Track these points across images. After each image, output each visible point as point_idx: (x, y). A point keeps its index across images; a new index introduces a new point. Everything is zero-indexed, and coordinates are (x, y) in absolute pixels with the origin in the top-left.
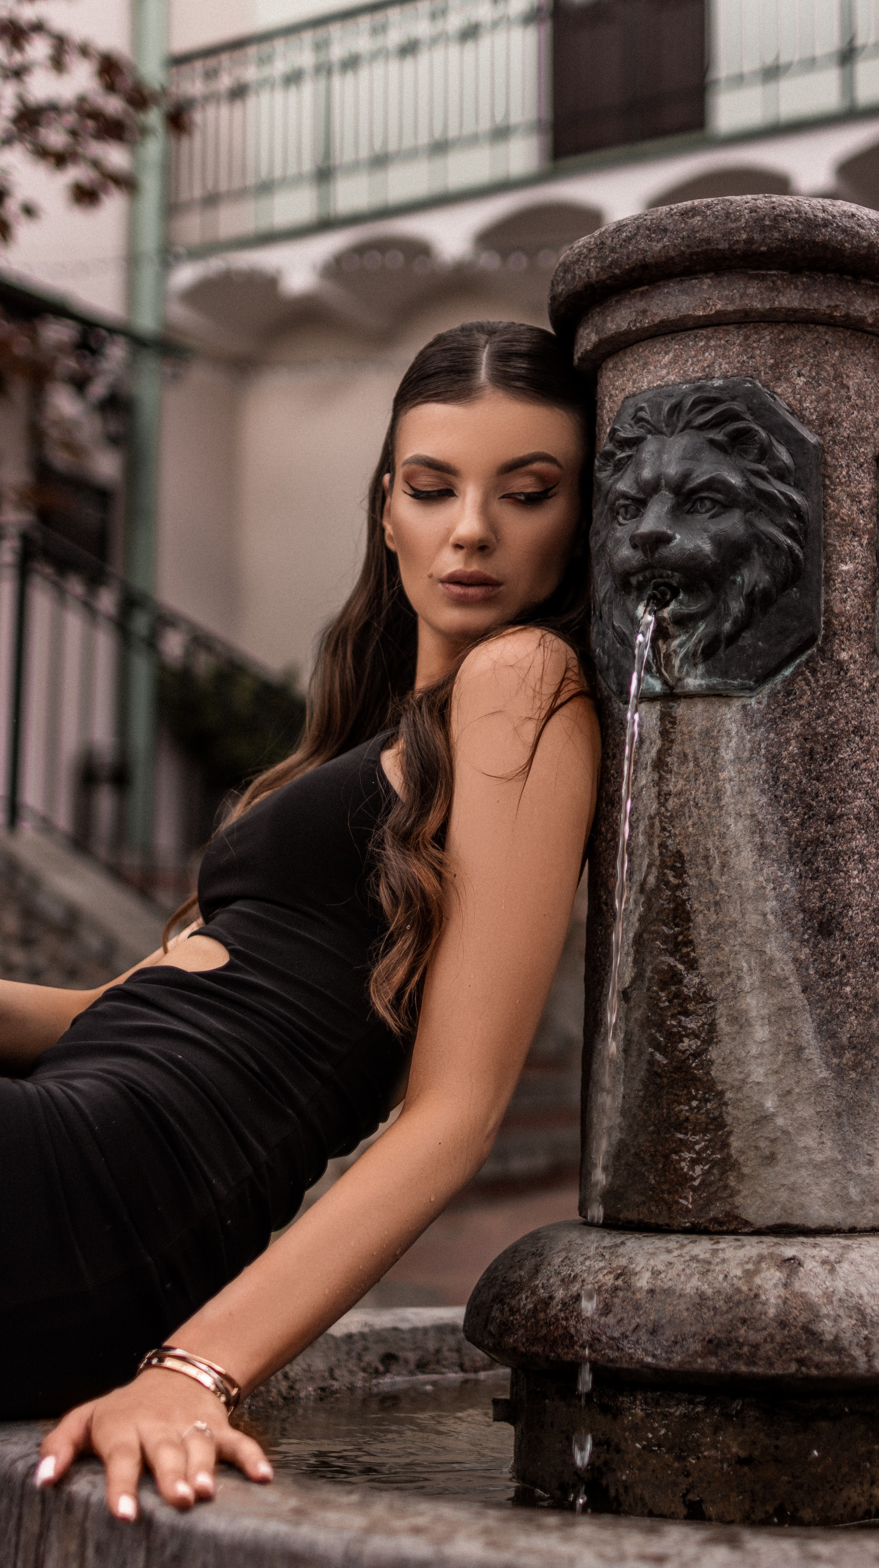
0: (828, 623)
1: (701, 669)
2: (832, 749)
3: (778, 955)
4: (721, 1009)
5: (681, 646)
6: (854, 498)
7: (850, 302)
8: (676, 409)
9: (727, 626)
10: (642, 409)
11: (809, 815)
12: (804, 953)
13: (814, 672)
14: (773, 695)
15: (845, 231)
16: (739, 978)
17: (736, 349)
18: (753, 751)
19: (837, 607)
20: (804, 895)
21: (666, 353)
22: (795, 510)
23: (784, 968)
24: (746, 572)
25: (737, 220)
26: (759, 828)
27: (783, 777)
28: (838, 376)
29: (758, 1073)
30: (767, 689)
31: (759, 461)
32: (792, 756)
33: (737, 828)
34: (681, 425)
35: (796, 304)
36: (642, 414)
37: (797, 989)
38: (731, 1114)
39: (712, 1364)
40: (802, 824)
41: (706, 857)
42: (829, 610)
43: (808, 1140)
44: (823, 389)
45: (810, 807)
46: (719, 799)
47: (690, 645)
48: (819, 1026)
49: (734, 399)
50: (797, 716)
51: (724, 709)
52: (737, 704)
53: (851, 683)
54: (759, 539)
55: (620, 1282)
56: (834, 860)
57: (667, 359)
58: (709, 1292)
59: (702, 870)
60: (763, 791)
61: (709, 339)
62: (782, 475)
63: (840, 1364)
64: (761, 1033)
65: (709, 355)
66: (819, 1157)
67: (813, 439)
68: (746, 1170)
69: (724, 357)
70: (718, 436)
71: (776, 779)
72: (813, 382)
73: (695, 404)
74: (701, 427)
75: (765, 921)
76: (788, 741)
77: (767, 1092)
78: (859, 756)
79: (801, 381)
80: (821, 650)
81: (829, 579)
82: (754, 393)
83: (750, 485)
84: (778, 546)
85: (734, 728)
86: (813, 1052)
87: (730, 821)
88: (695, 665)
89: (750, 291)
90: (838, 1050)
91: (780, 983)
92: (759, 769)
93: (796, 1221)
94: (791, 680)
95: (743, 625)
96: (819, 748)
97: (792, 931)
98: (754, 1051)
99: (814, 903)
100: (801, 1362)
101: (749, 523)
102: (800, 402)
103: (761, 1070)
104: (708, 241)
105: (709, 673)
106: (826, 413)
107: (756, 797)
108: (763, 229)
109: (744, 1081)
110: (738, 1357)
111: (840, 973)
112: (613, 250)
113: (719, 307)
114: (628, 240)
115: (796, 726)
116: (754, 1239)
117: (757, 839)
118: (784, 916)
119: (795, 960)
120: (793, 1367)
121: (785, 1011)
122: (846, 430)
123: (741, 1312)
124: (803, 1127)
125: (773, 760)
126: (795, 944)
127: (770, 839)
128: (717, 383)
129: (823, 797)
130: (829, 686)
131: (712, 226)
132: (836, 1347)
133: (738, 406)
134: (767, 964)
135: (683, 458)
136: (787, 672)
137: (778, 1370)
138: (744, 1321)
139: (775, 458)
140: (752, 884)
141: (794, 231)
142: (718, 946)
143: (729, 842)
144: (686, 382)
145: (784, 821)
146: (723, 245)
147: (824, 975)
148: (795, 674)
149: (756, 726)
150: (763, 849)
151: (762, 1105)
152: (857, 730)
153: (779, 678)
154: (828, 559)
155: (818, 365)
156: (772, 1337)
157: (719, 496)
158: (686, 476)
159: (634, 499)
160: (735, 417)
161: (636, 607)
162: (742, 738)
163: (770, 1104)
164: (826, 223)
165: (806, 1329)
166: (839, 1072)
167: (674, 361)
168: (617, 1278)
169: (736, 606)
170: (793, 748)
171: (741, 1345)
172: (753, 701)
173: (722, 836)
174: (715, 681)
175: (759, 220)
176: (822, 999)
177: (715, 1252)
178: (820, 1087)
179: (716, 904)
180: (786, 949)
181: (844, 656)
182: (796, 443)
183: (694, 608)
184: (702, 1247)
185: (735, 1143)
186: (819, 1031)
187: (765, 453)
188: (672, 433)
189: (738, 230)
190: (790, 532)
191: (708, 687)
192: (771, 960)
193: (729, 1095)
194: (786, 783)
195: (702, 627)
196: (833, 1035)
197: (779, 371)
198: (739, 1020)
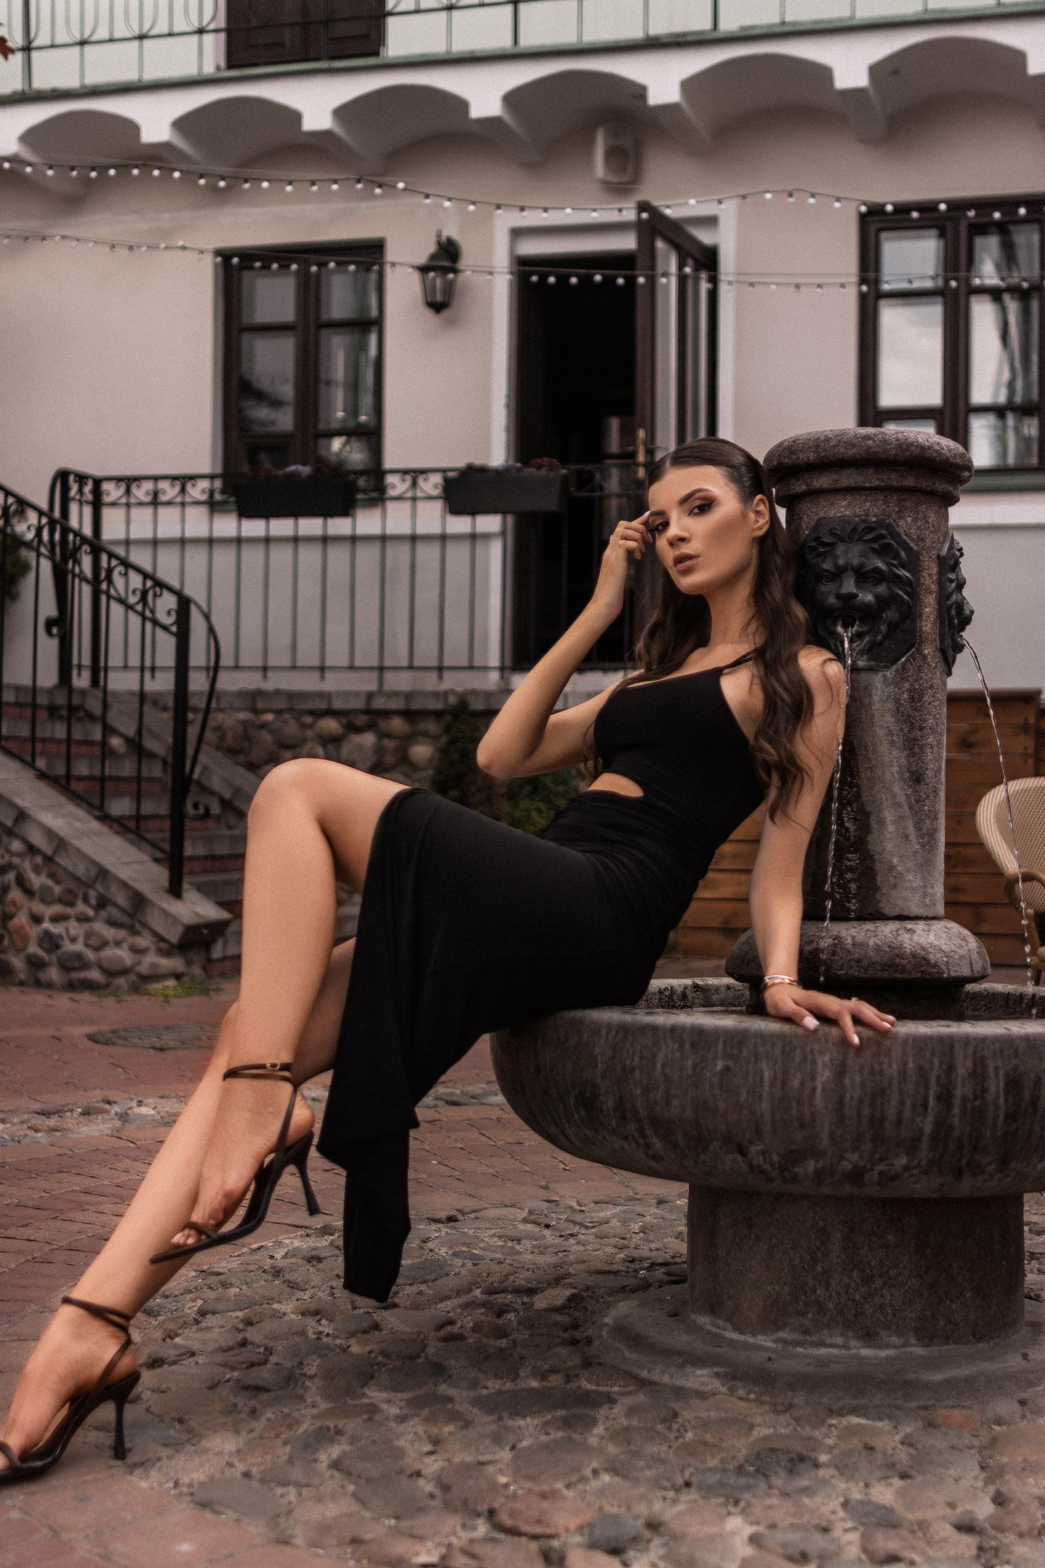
0: (920, 636)
1: (865, 657)
2: (921, 696)
3: (898, 792)
4: (872, 817)
5: (857, 646)
6: (930, 576)
7: (934, 483)
8: (854, 530)
9: (879, 638)
10: (835, 529)
11: (912, 727)
12: (909, 791)
13: (914, 659)
14: (897, 671)
15: (937, 452)
16: (882, 803)
17: (880, 502)
18: (889, 696)
19: (924, 629)
20: (910, 764)
21: (844, 500)
22: (909, 582)
23: (902, 799)
24: (888, 612)
25: (890, 444)
26: (891, 733)
27: (901, 709)
28: (925, 517)
29: (889, 846)
30: (894, 668)
31: (894, 559)
32: (905, 700)
33: (880, 733)
34: (856, 538)
35: (912, 484)
36: (835, 531)
37: (906, 808)
38: (878, 866)
39: (886, 975)
40: (909, 731)
41: (866, 746)
42: (921, 630)
43: (910, 877)
44: (919, 523)
45: (913, 723)
46: (872, 719)
47: (862, 646)
48: (915, 824)
49: (881, 527)
50: (908, 680)
51: (874, 676)
52: (880, 674)
53: (929, 666)
54: (894, 597)
55: (836, 941)
56: (921, 748)
57: (844, 503)
58: (880, 944)
59: (864, 752)
60: (892, 716)
61: (867, 496)
62: (903, 566)
63: (938, 972)
64: (891, 828)
65: (868, 504)
66: (915, 885)
67: (915, 548)
68: (884, 891)
69: (875, 505)
70: (876, 546)
71: (898, 710)
72: (915, 520)
73: (864, 529)
74: (867, 541)
75: (894, 776)
76: (903, 692)
77: (894, 855)
78: (931, 699)
79: (909, 519)
80: (917, 649)
81: (921, 615)
82: (890, 525)
83: (890, 570)
84: (903, 600)
85: (879, 685)
86: (912, 837)
87: (877, 730)
88: (862, 655)
89: (892, 477)
90: (922, 836)
91: (899, 805)
92: (890, 705)
93: (906, 913)
94: (904, 664)
95: (886, 637)
96: (916, 695)
97: (905, 781)
98: (888, 837)
99: (914, 768)
100: (922, 972)
101: (890, 589)
102: (910, 529)
103: (891, 845)
104: (876, 453)
105: (869, 660)
106: (920, 535)
107: (889, 719)
108: (902, 450)
109: (884, 850)
110: (896, 971)
111: (924, 801)
112: (825, 450)
113: (877, 483)
114: (835, 446)
115: (907, 685)
116: (891, 922)
117: (890, 738)
118: (901, 774)
119: (906, 795)
120: (919, 975)
121: (901, 818)
122: (928, 543)
123: (896, 951)
124: (908, 871)
125: (897, 701)
126: (906, 787)
127: (895, 738)
128: (874, 519)
129: (918, 718)
130: (920, 666)
131: (878, 446)
132: (935, 965)
133: (884, 532)
134: (894, 796)
135: (860, 556)
136: (903, 660)
137: (913, 976)
138: (898, 956)
139: (900, 558)
140: (888, 759)
141: (916, 452)
142: (871, 788)
143: (876, 739)
144: (856, 516)
145: (901, 729)
146: (884, 456)
147: (917, 801)
148: (907, 660)
149: (890, 685)
150: (892, 743)
151: (892, 861)
152: (931, 687)
153: (900, 662)
154: (921, 606)
155: (918, 512)
156: (910, 962)
157: (878, 576)
158: (862, 565)
159: (833, 573)
160: (882, 537)
161: (836, 626)
162: (883, 691)
163: (895, 861)
164: (929, 448)
165: (924, 959)
166: (923, 846)
167: (849, 504)
168: (834, 939)
169: (884, 628)
170: (906, 696)
171: (898, 966)
172: (888, 673)
173: (874, 737)
174: (872, 663)
175: (900, 445)
176: (917, 812)
177: (876, 927)
178: (915, 853)
179: (871, 768)
180: (902, 789)
181: (926, 652)
182: (908, 549)
183: (864, 629)
184: (869, 926)
185: (879, 879)
186: (915, 827)
187: (897, 556)
188: (851, 542)
189: (891, 449)
190: (908, 594)
191: (869, 666)
192: (896, 794)
193: (876, 857)
194: (902, 712)
195: (867, 639)
196: (920, 829)
197: (900, 515)
198: (881, 823)
